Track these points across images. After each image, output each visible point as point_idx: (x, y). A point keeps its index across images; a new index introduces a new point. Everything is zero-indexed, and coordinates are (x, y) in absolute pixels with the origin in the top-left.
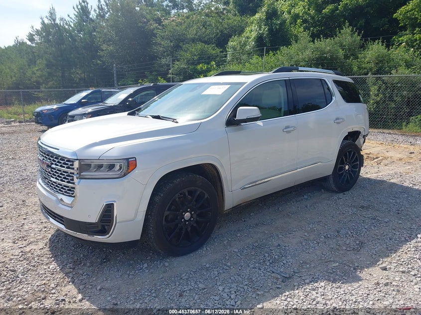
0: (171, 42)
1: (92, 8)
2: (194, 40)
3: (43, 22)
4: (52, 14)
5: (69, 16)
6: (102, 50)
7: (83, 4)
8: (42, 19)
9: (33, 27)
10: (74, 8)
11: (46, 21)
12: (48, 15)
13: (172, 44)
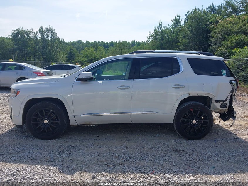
0: (221, 35)
1: (182, 19)
2: (236, 33)
3: (155, 29)
4: (160, 25)
5: (169, 25)
6: (180, 42)
7: (177, 18)
8: (155, 28)
9: (150, 33)
10: (172, 21)
11: (157, 29)
12: (158, 26)
13: (221, 36)
